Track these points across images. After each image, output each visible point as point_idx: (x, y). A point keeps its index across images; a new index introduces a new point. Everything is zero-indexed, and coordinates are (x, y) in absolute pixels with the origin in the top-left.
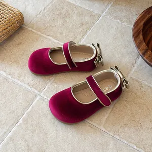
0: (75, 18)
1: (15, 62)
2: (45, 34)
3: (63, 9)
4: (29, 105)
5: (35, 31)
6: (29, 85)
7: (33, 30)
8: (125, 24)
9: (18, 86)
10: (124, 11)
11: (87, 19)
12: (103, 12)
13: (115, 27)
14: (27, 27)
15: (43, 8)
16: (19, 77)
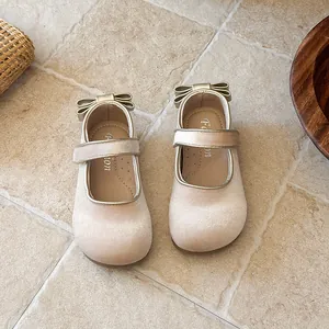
0: (154, 40)
1: (17, 155)
2: (86, 83)
3: (125, 17)
4: (55, 263)
5: (61, 76)
6: (53, 214)
7: (57, 75)
8: (274, 51)
9: (25, 217)
10: (271, 18)
11: (184, 40)
12: (221, 23)
13: (250, 60)
14: (42, 68)
15: (80, 17)
16: (28, 194)
